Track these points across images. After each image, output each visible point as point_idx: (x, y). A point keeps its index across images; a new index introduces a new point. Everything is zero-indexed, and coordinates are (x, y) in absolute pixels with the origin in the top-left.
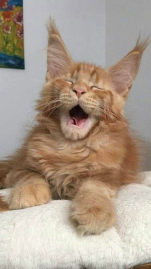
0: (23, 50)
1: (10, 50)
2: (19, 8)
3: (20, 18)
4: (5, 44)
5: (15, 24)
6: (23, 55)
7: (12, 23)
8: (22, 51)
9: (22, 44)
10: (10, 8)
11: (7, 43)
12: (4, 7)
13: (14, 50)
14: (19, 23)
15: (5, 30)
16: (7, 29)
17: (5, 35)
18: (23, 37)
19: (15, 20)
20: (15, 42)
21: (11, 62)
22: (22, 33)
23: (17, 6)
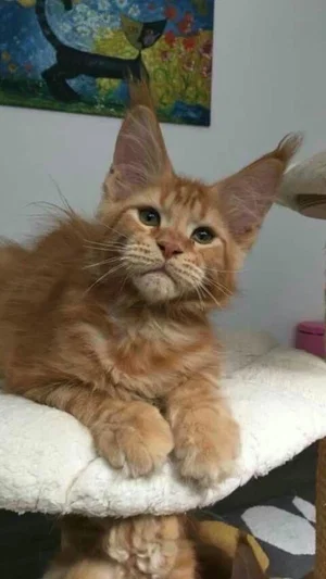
0: (210, 95)
1: (192, 96)
2: (207, 32)
3: (208, 48)
4: (184, 87)
5: (201, 57)
6: (209, 104)
7: (195, 56)
8: (208, 98)
9: (209, 88)
10: (195, 33)
11: (187, 86)
12: (186, 31)
13: (197, 96)
14: (207, 56)
15: (185, 66)
16: (189, 64)
17: (186, 75)
18: (210, 76)
19: (201, 50)
20: (199, 83)
21: (192, 115)
22: (209, 70)
23: (205, 28)
